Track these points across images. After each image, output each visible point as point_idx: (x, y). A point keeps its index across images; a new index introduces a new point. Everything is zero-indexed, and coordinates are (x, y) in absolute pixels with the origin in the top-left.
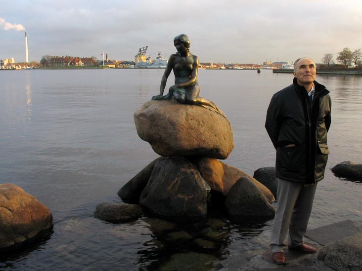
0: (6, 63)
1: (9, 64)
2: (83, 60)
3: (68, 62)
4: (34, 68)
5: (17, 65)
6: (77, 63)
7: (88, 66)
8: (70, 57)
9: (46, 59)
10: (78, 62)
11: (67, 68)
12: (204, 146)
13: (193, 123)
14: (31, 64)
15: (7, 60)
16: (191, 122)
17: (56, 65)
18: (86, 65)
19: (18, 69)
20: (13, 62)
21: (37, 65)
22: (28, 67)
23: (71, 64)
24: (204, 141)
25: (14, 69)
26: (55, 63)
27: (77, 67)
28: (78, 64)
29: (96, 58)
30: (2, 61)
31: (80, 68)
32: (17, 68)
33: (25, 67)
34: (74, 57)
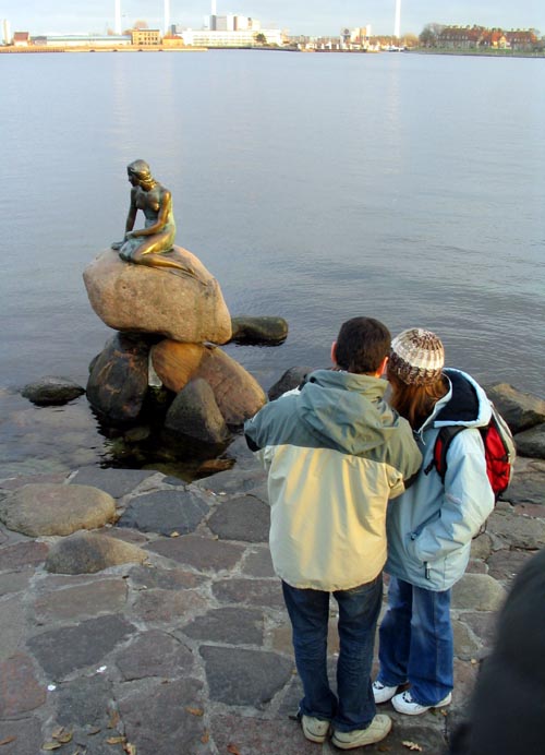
0: (354, 36)
1: (359, 40)
2: (511, 35)
3: (476, 40)
4: (406, 49)
5: (373, 41)
6: (495, 43)
7: (519, 50)
8: (482, 29)
9: (432, 30)
10: (499, 39)
11: (472, 52)
12: (142, 325)
13: (126, 293)
14: (402, 40)
15: (358, 30)
16: (122, 291)
17: (451, 45)
18: (515, 48)
19: (371, 52)
20: (368, 35)
21: (414, 43)
22: (394, 47)
23: (482, 43)
24: (141, 319)
25: (365, 51)
26: (450, 40)
27: (494, 50)
28: (499, 44)
29: (538, 32)
30: (347, 31)
31: (501, 53)
32: (371, 48)
33: (387, 47)
34: (490, 28)
